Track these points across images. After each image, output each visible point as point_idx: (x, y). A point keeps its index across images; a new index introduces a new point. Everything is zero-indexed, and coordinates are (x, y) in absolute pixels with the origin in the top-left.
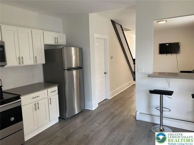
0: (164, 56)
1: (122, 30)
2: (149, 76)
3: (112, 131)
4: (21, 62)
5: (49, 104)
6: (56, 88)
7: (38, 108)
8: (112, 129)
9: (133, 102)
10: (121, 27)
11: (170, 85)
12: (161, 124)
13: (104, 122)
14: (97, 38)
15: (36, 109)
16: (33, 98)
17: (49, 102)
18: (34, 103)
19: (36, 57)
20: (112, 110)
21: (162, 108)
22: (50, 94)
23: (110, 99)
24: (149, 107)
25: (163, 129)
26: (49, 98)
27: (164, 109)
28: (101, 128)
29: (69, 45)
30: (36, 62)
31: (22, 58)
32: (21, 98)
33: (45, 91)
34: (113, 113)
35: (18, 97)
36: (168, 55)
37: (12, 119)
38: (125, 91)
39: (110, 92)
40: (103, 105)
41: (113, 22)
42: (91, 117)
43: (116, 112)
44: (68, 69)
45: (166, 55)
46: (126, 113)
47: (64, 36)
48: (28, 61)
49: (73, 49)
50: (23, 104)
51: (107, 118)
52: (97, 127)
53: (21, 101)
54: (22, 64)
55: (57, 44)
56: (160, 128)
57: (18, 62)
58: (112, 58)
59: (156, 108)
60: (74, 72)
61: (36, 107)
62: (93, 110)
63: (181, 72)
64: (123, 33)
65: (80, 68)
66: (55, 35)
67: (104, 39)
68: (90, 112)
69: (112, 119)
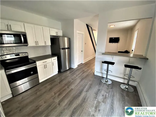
0: (111, 44)
1: (92, 30)
2: (103, 54)
3: (82, 80)
4: (37, 44)
5: (53, 65)
6: (56, 58)
8: (82, 79)
9: (94, 65)
10: (91, 28)
11: (113, 59)
12: (107, 78)
13: (79, 74)
14: (78, 33)
15: (45, 68)
16: (43, 62)
17: (53, 64)
18: (44, 65)
19: (45, 42)
20: (84, 69)
22: (53, 61)
23: (83, 63)
24: (101, 69)
25: (107, 81)
26: (52, 63)
27: (109, 71)
28: (77, 78)
29: (64, 36)
30: (46, 44)
31: (38, 42)
32: (37, 62)
33: (50, 59)
35: (35, 62)
36: (113, 43)
37: (32, 73)
38: (91, 60)
39: (84, 60)
40: (80, 66)
41: (87, 26)
42: (73, 72)
43: (86, 70)
44: (62, 49)
46: (90, 71)
47: (62, 31)
49: (66, 38)
50: (37, 65)
51: (81, 73)
52: (75, 77)
54: (37, 45)
55: (57, 35)
57: (36, 44)
58: (86, 44)
59: (105, 70)
60: (66, 50)
61: (45, 67)
62: (75, 68)
63: (119, 52)
65: (69, 48)
66: (56, 30)
67: (82, 34)
68: (73, 69)
69: (83, 73)
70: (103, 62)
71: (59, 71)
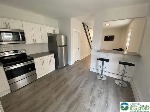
0: (106, 41)
1: (88, 28)
2: (98, 51)
3: (78, 76)
5: (50, 62)
6: (53, 55)
7: (44, 64)
9: (90, 62)
10: (87, 27)
11: (108, 56)
12: (102, 74)
13: (75, 71)
14: (74, 31)
15: (42, 65)
18: (41, 62)
19: (43, 40)
20: (80, 66)
21: (103, 67)
22: (50, 58)
23: (80, 60)
24: (97, 65)
25: (102, 77)
26: (50, 59)
29: (61, 34)
30: (43, 42)
31: (35, 39)
32: (34, 59)
34: (80, 67)
35: (33, 59)
37: (30, 69)
39: (80, 57)
40: (76, 63)
41: (83, 24)
42: (70, 68)
43: (82, 67)
44: (59, 46)
45: (107, 41)
46: (86, 67)
47: (58, 29)
48: (39, 41)
49: (63, 36)
51: (77, 69)
52: (72, 73)
53: (34, 61)
54: (35, 42)
55: (54, 33)
56: (101, 76)
57: (33, 42)
58: (82, 41)
59: (100, 67)
60: (63, 47)
62: (71, 65)
63: (114, 50)
64: (88, 30)
65: (66, 46)
66: (53, 28)
68: (70, 66)
69: (79, 70)
70: (98, 59)
71: (56, 68)
